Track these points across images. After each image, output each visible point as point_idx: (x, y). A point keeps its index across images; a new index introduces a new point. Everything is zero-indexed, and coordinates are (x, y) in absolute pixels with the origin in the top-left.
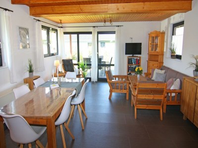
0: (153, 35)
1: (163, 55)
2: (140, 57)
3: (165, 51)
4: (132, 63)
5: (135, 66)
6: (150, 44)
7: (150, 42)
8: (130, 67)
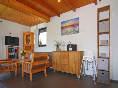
0: (27, 34)
1: (33, 46)
2: (18, 48)
3: (35, 43)
4: (12, 52)
5: (14, 54)
6: (25, 39)
7: (25, 38)
8: (10, 55)
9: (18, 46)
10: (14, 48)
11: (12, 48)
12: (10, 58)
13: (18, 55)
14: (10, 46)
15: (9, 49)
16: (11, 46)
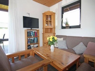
0: (47, 14)
4: (31, 36)
5: (33, 38)
6: (45, 21)
7: (45, 19)
8: (29, 39)
9: (37, 29)
10: (34, 31)
11: (31, 31)
12: (29, 43)
13: (37, 39)
14: (28, 29)
15: (27, 32)
16: (30, 29)
